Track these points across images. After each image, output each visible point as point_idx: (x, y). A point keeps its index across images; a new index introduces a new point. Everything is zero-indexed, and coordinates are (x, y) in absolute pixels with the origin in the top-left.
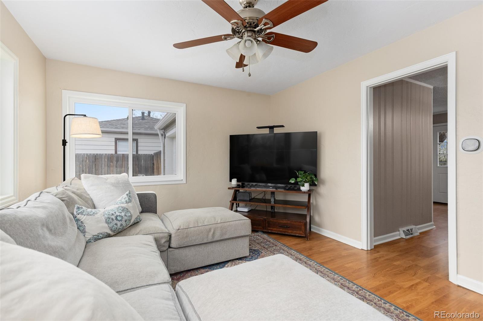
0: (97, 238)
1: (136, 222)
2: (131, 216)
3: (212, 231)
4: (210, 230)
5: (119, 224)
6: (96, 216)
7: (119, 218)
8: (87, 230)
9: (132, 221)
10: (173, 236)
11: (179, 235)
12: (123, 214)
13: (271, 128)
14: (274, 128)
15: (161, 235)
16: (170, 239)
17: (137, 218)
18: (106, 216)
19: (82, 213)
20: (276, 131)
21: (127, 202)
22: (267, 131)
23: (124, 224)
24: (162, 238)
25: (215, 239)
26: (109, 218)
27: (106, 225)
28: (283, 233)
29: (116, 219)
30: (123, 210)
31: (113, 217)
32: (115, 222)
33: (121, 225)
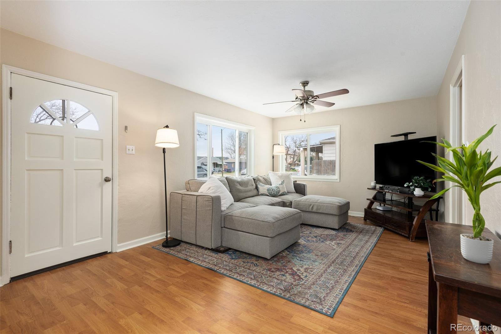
0: (262, 195)
1: (283, 194)
2: (280, 191)
3: (312, 206)
4: (311, 205)
5: (273, 192)
6: (264, 187)
7: (273, 190)
8: (260, 191)
9: (280, 193)
10: (292, 203)
11: (295, 203)
12: (276, 189)
13: (406, 135)
14: (409, 135)
15: (287, 201)
16: (292, 204)
17: (283, 193)
18: (268, 188)
19: (259, 185)
20: (410, 137)
21: (280, 185)
22: (402, 138)
23: (275, 193)
24: (288, 202)
25: (313, 211)
26: (269, 189)
27: (267, 191)
28: (394, 230)
29: (272, 190)
30: (277, 187)
31: (271, 189)
32: (271, 191)
33: (274, 193)
